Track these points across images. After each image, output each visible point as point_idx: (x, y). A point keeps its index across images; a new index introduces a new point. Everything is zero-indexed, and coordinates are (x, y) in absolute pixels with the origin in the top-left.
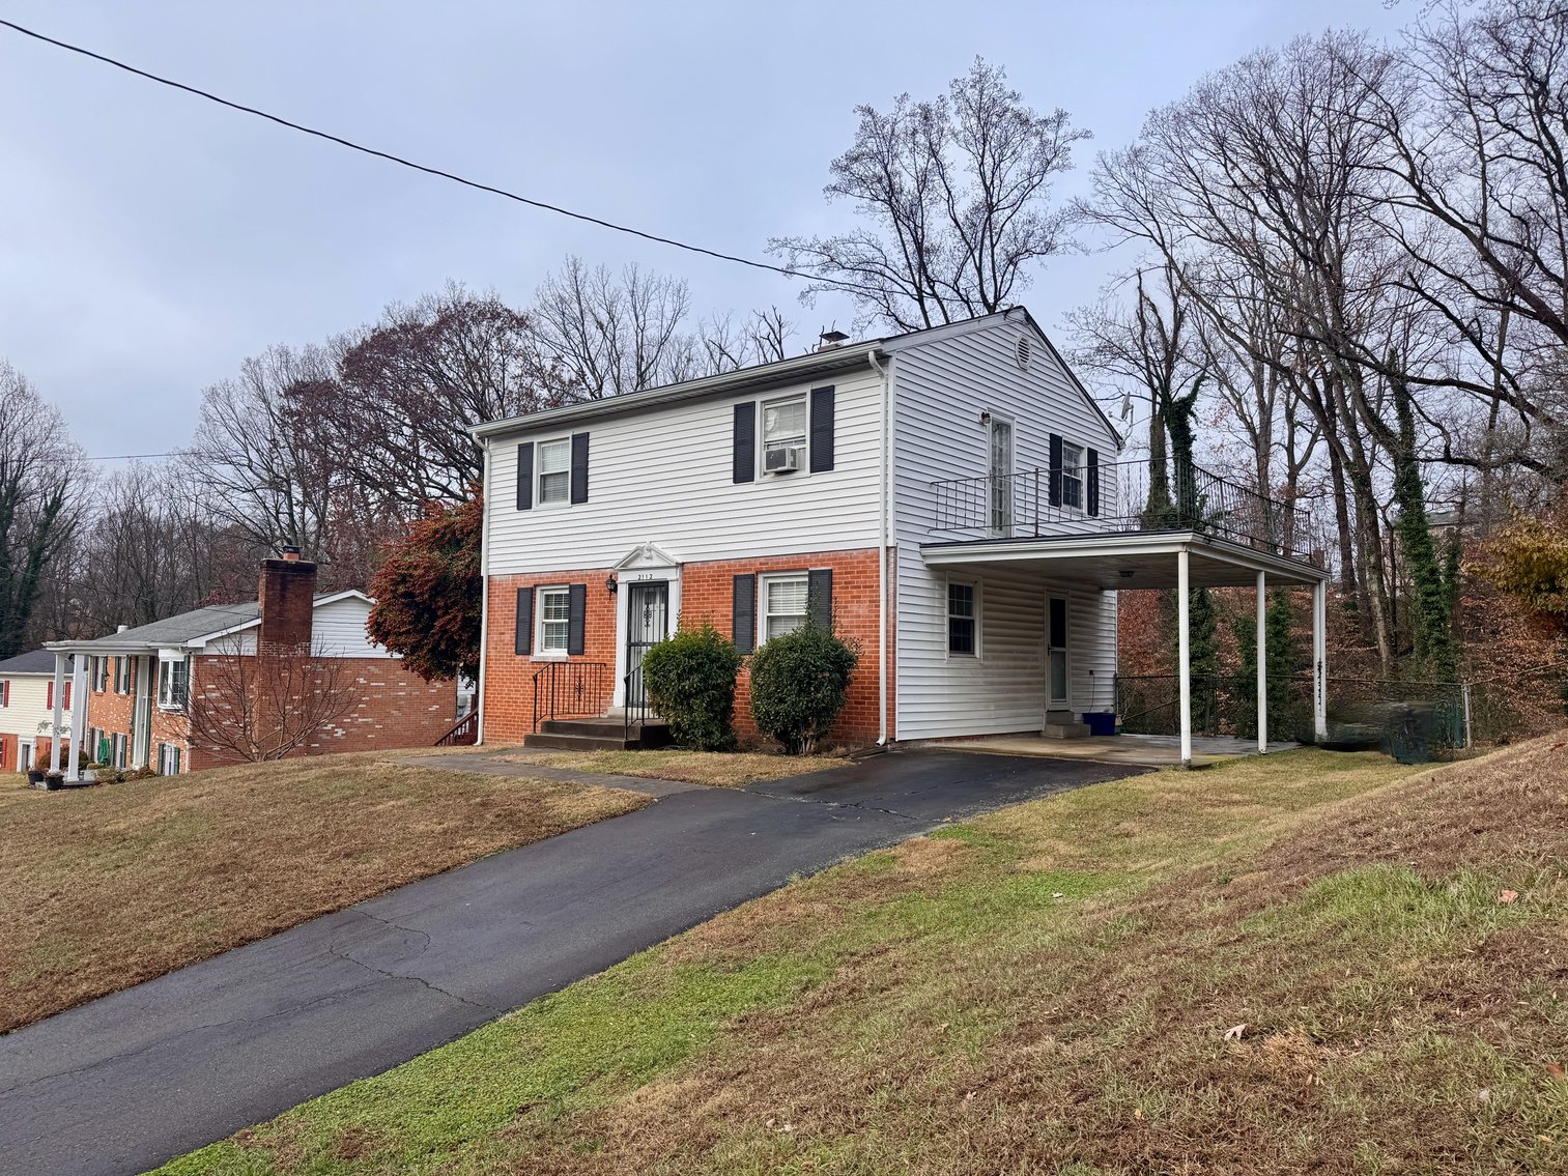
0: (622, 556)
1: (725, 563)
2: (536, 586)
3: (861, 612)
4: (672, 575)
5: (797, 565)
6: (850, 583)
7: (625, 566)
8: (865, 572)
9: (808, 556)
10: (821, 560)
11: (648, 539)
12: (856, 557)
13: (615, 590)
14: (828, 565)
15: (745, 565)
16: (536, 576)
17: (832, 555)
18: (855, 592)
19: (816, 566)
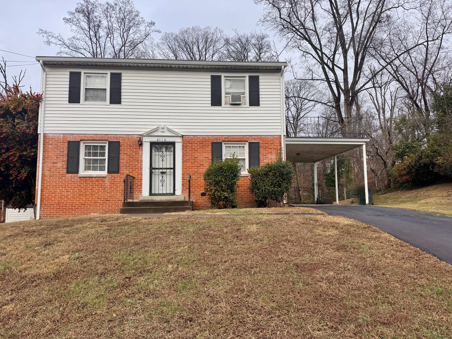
0: (148, 130)
1: (206, 137)
2: (81, 140)
3: (272, 157)
4: (178, 140)
5: (243, 140)
6: (267, 147)
7: (148, 135)
8: (274, 143)
9: (248, 137)
10: (254, 138)
11: (163, 124)
12: (269, 138)
13: (141, 145)
14: (257, 140)
15: (217, 138)
16: (82, 135)
17: (259, 137)
18: (270, 150)
19: (252, 140)
